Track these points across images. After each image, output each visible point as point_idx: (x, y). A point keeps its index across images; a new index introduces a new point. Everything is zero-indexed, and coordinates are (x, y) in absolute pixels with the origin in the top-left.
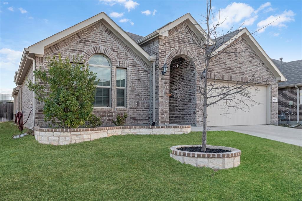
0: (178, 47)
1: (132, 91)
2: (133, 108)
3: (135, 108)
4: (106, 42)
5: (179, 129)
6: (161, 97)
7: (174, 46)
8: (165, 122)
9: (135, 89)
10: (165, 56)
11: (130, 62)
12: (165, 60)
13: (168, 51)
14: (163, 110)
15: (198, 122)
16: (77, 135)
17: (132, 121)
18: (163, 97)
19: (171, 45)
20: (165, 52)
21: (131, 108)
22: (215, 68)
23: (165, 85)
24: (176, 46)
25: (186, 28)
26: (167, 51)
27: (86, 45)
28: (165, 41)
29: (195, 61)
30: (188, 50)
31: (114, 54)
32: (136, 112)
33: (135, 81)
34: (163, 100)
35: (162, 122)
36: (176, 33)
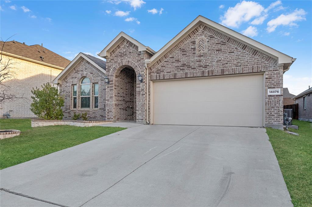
0: (121, 60)
1: (101, 97)
2: (102, 109)
3: (103, 109)
4: (87, 69)
5: (83, 123)
6: (107, 100)
7: (117, 60)
8: (110, 119)
9: (103, 96)
10: (110, 70)
11: (99, 78)
12: (110, 73)
13: (113, 65)
14: (109, 110)
15: (138, 120)
16: (37, 123)
17: (101, 118)
18: (109, 100)
19: (115, 61)
20: (111, 67)
21: (100, 109)
22: (166, 68)
23: (110, 91)
24: (119, 60)
25: (127, 43)
26: (111, 66)
27: (78, 74)
28: (110, 59)
29: (135, 68)
30: (129, 61)
31: (91, 75)
32: (103, 112)
33: (103, 91)
34: (109, 103)
35: (108, 119)
36: (119, 50)
